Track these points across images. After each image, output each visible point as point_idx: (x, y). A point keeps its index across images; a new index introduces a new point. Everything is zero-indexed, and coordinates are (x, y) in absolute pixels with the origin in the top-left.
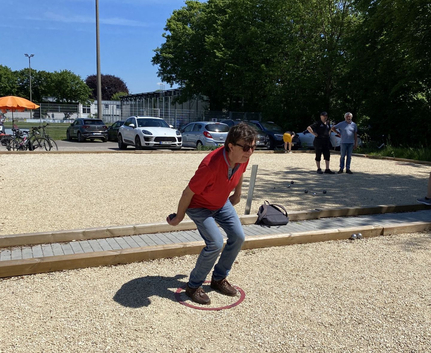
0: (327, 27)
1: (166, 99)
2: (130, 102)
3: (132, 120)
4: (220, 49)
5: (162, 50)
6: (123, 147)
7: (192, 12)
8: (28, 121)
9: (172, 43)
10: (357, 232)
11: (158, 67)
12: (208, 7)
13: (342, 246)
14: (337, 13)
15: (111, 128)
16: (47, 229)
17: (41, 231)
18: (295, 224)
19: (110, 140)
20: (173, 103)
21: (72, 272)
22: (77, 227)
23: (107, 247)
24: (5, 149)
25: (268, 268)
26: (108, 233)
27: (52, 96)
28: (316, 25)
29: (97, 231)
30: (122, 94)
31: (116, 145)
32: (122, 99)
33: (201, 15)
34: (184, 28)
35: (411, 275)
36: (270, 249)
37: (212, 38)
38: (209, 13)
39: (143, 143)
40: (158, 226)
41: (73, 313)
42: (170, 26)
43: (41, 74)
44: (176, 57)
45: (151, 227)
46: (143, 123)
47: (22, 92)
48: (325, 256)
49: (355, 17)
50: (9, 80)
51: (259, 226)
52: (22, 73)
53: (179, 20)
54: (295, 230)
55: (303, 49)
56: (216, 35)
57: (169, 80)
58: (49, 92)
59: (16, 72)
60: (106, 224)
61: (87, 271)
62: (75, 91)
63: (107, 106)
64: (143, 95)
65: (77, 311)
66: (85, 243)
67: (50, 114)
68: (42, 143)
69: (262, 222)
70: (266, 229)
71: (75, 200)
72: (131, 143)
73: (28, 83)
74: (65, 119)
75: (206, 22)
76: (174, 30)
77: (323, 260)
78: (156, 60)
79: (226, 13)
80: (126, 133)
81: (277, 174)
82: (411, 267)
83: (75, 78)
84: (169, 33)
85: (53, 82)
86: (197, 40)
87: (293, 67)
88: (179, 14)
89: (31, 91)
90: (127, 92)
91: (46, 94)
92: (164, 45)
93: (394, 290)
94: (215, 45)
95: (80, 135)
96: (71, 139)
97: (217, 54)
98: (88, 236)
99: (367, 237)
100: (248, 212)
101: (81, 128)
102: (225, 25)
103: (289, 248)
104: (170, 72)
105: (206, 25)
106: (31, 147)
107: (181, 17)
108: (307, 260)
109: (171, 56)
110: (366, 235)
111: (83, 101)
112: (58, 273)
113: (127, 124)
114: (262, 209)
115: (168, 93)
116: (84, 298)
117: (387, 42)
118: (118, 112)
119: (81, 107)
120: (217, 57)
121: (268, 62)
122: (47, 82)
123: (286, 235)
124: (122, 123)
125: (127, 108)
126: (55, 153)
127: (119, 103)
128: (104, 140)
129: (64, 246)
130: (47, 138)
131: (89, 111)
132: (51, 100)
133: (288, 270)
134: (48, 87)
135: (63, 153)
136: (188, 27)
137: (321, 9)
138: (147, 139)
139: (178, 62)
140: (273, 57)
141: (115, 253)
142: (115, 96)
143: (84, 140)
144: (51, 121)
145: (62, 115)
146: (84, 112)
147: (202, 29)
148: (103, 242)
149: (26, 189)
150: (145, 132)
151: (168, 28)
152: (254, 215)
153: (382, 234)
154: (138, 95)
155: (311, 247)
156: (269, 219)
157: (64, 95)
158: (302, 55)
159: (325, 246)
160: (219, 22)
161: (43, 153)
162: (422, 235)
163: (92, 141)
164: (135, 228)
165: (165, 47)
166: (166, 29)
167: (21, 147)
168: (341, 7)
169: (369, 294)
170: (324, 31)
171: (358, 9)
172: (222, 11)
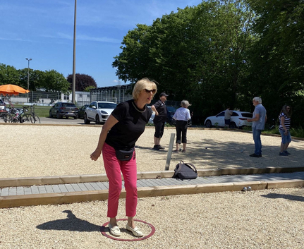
0: (234, 44)
1: (122, 91)
2: (96, 93)
3: (94, 104)
4: (159, 57)
5: (119, 58)
6: (87, 122)
7: (141, 32)
8: (25, 104)
9: (126, 53)
10: (248, 186)
11: (116, 68)
12: (152, 29)
13: (236, 196)
14: (242, 34)
15: (81, 109)
16: (17, 175)
17: (12, 177)
18: (201, 179)
19: (79, 118)
20: (126, 94)
21: (27, 208)
22: (38, 175)
23: (57, 190)
24: (2, 121)
25: (177, 210)
26: (61, 180)
27: (43, 88)
28: (226, 42)
29: (52, 179)
30: (92, 87)
31: (83, 121)
32: (91, 91)
33: (147, 34)
34: (135, 43)
35: (286, 219)
36: (181, 196)
37: (154, 50)
38: (153, 33)
39: (101, 120)
40: (99, 177)
41: (19, 239)
42: (125, 41)
43: (36, 72)
44: (129, 62)
45: (93, 177)
46: (101, 106)
47: (22, 83)
48: (222, 202)
49: (254, 37)
50: (14, 75)
51: (175, 179)
52: (23, 71)
53: (132, 38)
54: (201, 183)
55: (217, 58)
56: (157, 48)
57: (124, 78)
58: (41, 84)
59: (19, 71)
60: (61, 174)
61: (38, 208)
62: (59, 85)
63: (81, 95)
64: (106, 88)
65: (22, 238)
66: (42, 188)
67: (41, 100)
68: (29, 118)
69: (178, 176)
70: (180, 181)
71: (43, 157)
72: (92, 120)
73: (26, 78)
74: (51, 103)
75: (150, 39)
76: (128, 44)
77: (220, 206)
78: (115, 64)
79: (164, 33)
80: (90, 113)
81: (194, 143)
82: (287, 213)
83: (59, 75)
84: (124, 46)
85: (44, 77)
86: (144, 51)
87: (210, 71)
88: (132, 33)
89: (28, 84)
90: (96, 86)
91: (39, 86)
92: (121, 54)
93: (272, 230)
94: (156, 55)
95: (58, 114)
96: (52, 116)
97: (157, 61)
98: (46, 182)
99: (255, 190)
100: (167, 169)
101: (60, 109)
102: (164, 41)
103: (195, 196)
104: (124, 73)
105: (151, 41)
106: (21, 120)
107: (134, 35)
108: (208, 206)
109: (125, 61)
110: (254, 188)
111: (64, 91)
112: (16, 208)
113: (90, 106)
114: (178, 166)
115: (123, 87)
116: (30, 228)
117: (277, 55)
118: (88, 100)
119: (63, 96)
120: (157, 63)
121: (193, 67)
122: (40, 78)
123: (193, 186)
124: (88, 106)
125: (94, 97)
126: (38, 125)
127: (89, 93)
128: (75, 118)
129: (26, 189)
130: (33, 115)
131: (68, 98)
132: (42, 90)
133: (192, 212)
134: (40, 81)
135: (44, 125)
136: (138, 42)
137: (230, 31)
138: (104, 117)
139: (130, 66)
140: (197, 63)
141: (61, 195)
142: (87, 89)
143: (61, 118)
144: (41, 105)
145: (49, 101)
146: (65, 98)
147: (148, 44)
148: (55, 187)
149: (11, 148)
150: (103, 112)
151: (124, 42)
152: (172, 171)
153: (267, 188)
154: (102, 88)
155: (212, 196)
156: (183, 174)
157: (51, 87)
158: (217, 62)
159: (223, 195)
160: (159, 39)
161: (29, 125)
162: (297, 189)
163: (67, 118)
164: (81, 177)
165: (122, 56)
166: (123, 43)
167: (14, 120)
168: (245, 30)
169: (252, 232)
170: (232, 46)
171: (256, 31)
172: (161, 32)
